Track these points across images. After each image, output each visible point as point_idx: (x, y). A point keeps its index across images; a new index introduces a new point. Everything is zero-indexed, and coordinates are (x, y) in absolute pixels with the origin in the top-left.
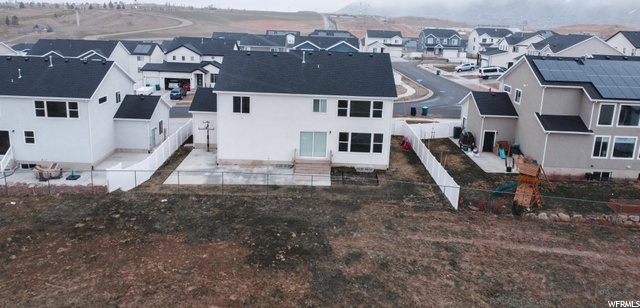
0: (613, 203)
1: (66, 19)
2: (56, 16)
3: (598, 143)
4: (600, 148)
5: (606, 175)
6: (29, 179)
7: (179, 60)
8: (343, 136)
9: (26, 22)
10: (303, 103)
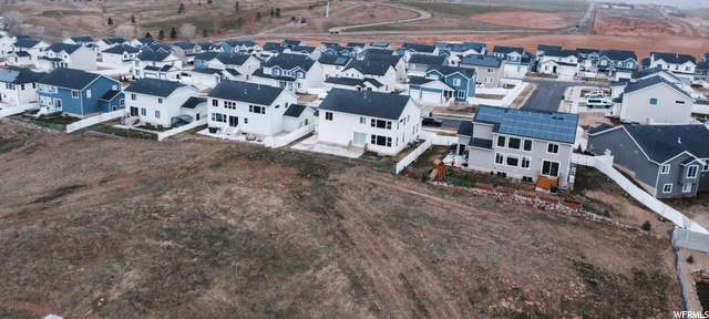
0: (477, 184)
1: (318, 11)
2: (310, 7)
3: (498, 156)
4: (499, 159)
5: (504, 174)
6: (242, 139)
7: (350, 76)
8: (373, 137)
9: (287, 13)
10: (356, 118)
